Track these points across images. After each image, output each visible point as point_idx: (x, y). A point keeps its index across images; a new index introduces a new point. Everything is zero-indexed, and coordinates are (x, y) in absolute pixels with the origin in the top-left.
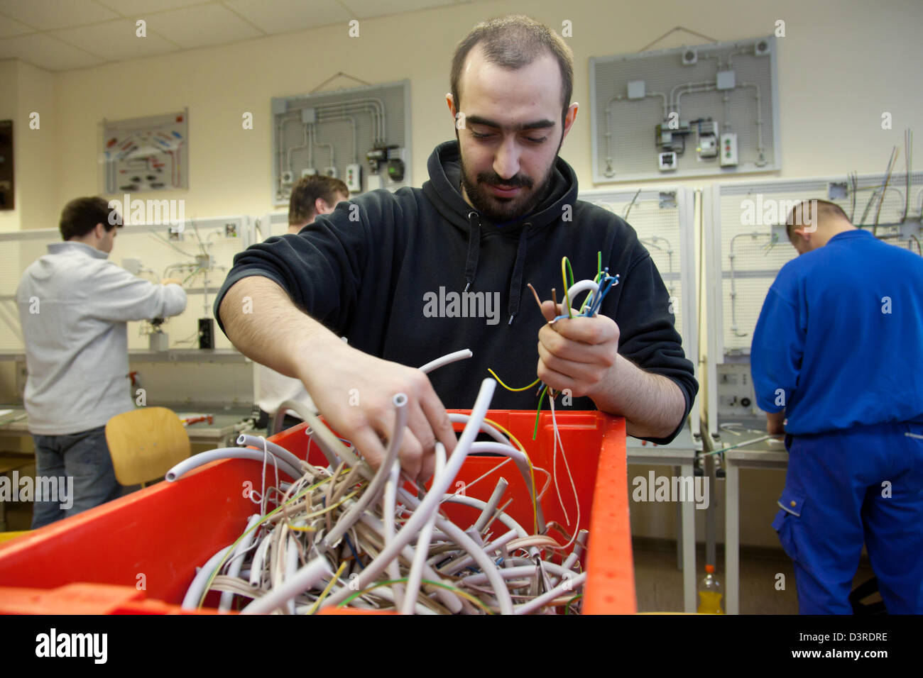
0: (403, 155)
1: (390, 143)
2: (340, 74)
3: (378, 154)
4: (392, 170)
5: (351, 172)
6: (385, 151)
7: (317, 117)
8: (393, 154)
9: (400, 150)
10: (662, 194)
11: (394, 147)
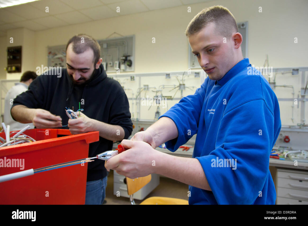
0: (131, 58)
1: (129, 54)
2: (115, 33)
3: (124, 58)
4: (128, 63)
5: (116, 63)
6: (126, 57)
7: (107, 46)
8: (128, 58)
9: (131, 57)
10: (196, 73)
11: (129, 56)
